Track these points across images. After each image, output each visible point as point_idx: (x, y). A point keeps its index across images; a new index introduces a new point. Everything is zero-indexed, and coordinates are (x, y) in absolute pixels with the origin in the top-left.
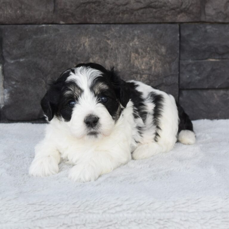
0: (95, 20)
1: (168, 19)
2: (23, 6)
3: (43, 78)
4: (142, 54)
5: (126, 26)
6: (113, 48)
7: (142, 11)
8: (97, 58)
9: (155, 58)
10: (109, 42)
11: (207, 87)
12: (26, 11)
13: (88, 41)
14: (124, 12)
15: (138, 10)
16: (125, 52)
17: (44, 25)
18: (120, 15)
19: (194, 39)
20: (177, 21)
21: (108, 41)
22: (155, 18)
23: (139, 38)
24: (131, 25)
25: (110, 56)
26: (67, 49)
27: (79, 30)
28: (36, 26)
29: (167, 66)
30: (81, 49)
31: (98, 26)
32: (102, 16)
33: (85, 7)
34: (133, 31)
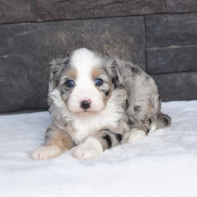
0: (68, 17)
1: (134, 12)
2: (3, 7)
3: (25, 72)
4: (113, 44)
5: (97, 20)
6: (88, 41)
7: (110, 6)
9: (124, 47)
10: (83, 35)
11: (171, 71)
12: (6, 12)
13: (65, 35)
14: (94, 8)
15: (107, 5)
16: (98, 44)
17: (24, 24)
18: (92, 11)
19: (158, 28)
20: (141, 14)
21: (82, 35)
22: (122, 11)
23: (109, 30)
24: (101, 19)
26: (47, 44)
27: (56, 27)
28: (17, 25)
29: (135, 54)
30: (58, 43)
31: (72, 21)
32: (74, 13)
33: (60, 5)
34: (103, 24)
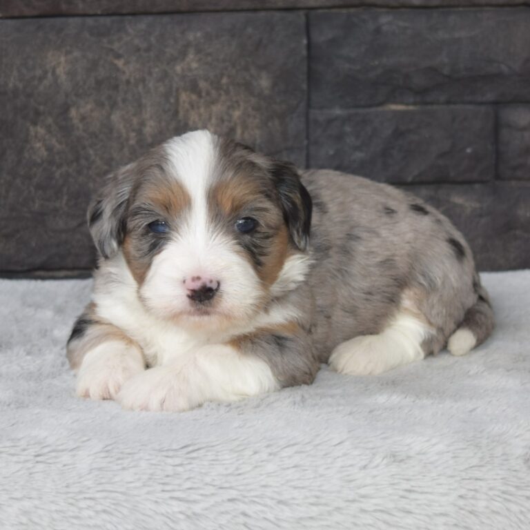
0: (81, 6)
4: (208, 93)
5: (166, 19)
6: (132, 80)
8: (89, 107)
9: (242, 104)
10: (120, 63)
13: (66, 61)
16: (162, 89)
19: (345, 51)
20: (300, 5)
21: (116, 62)
23: (198, 51)
24: (178, 17)
25: (124, 101)
26: (11, 85)
27: (40, 34)
29: (275, 125)
30: (46, 82)
31: (90, 21)
34: (183, 33)
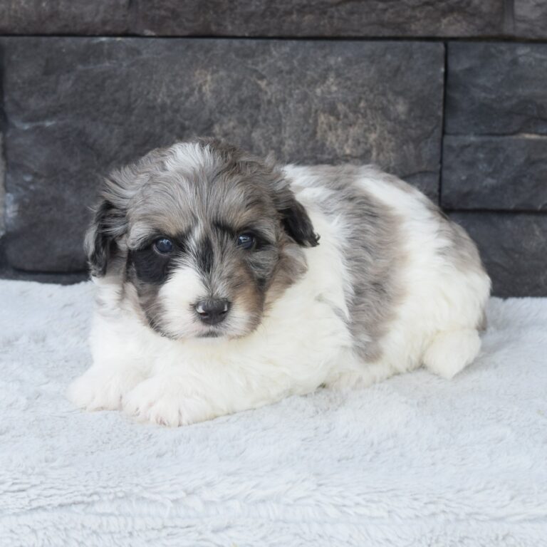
0: (230, 28)
1: (417, 28)
4: (346, 116)
5: (309, 43)
6: (273, 101)
7: (348, 6)
8: (231, 124)
9: (378, 127)
10: (263, 84)
11: (512, 207)
12: (62, 3)
13: (212, 80)
14: (302, 9)
15: (338, 4)
16: (301, 110)
17: (104, 39)
18: (294, 17)
19: (482, 81)
20: (439, 35)
21: (259, 82)
22: (382, 24)
23: (338, 75)
24: (321, 43)
25: (265, 120)
26: (159, 100)
27: (190, 53)
28: (85, 40)
29: (410, 149)
30: (192, 99)
31: (236, 43)
32: (248, 18)
34: (325, 57)
